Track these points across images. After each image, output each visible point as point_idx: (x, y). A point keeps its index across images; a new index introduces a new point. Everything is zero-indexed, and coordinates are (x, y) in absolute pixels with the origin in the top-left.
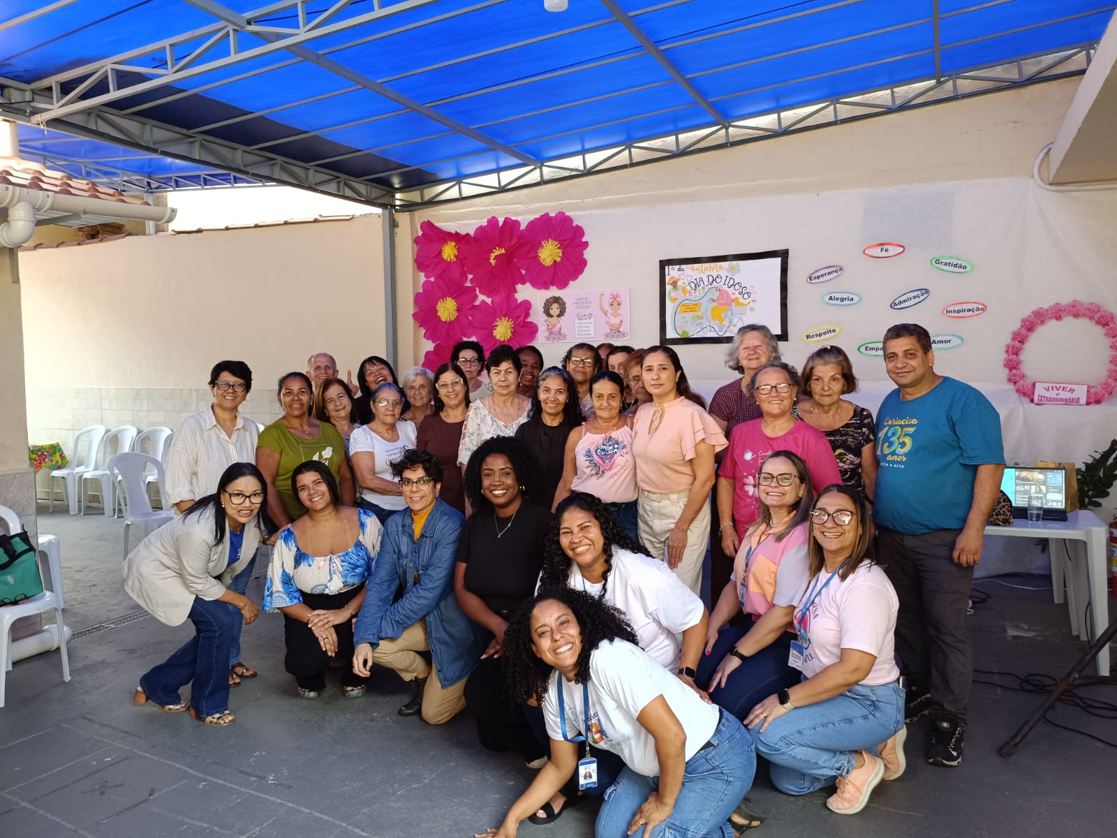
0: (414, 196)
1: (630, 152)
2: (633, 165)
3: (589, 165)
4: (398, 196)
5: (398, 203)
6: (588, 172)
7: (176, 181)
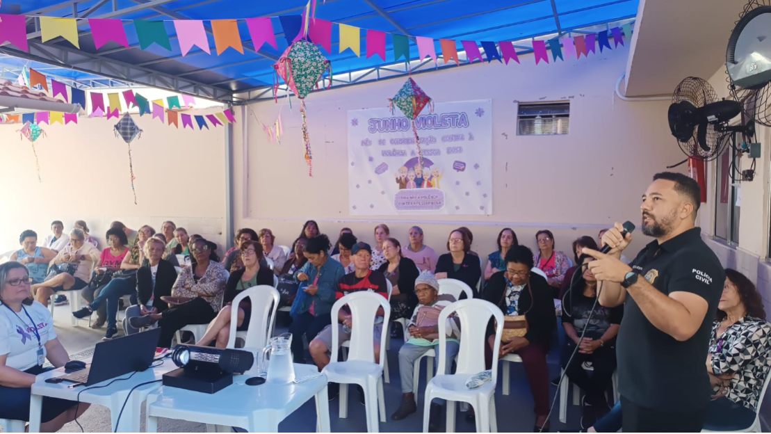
0: (245, 95)
1: (378, 71)
2: (380, 79)
3: (353, 79)
4: (234, 95)
5: (234, 99)
6: (355, 83)
7: (93, 83)
